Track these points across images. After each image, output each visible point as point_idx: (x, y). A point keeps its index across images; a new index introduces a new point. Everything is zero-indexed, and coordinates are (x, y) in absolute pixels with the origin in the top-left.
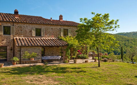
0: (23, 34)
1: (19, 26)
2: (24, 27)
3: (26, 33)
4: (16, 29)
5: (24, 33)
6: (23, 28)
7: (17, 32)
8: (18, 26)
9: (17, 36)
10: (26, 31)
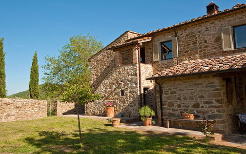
0: (199, 50)
1: (188, 35)
2: (199, 32)
3: (206, 47)
4: (183, 42)
5: (201, 48)
6: (197, 36)
7: (187, 49)
8: (187, 33)
9: (186, 60)
10: (206, 42)
